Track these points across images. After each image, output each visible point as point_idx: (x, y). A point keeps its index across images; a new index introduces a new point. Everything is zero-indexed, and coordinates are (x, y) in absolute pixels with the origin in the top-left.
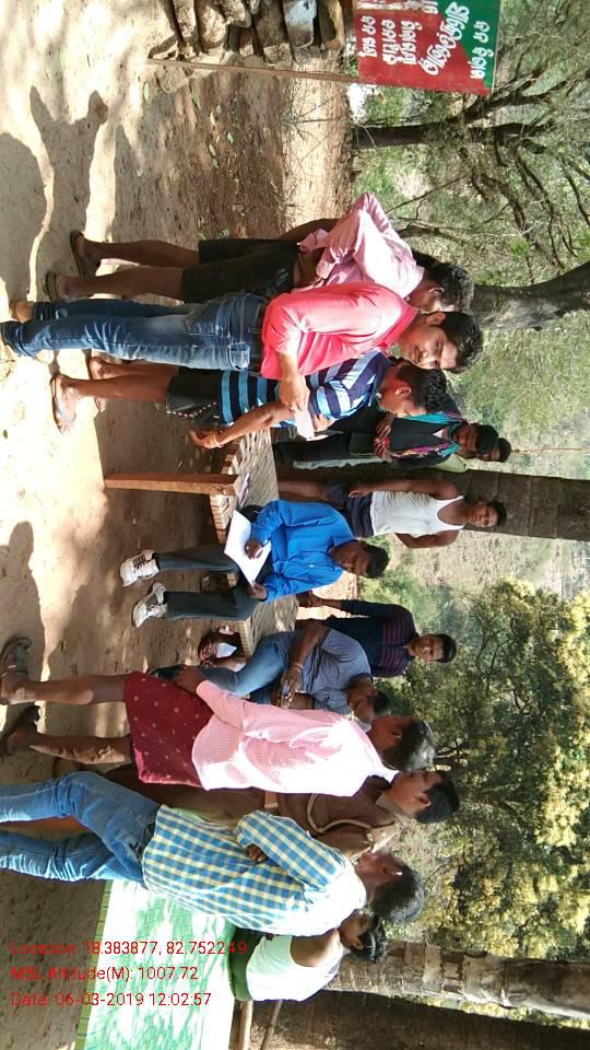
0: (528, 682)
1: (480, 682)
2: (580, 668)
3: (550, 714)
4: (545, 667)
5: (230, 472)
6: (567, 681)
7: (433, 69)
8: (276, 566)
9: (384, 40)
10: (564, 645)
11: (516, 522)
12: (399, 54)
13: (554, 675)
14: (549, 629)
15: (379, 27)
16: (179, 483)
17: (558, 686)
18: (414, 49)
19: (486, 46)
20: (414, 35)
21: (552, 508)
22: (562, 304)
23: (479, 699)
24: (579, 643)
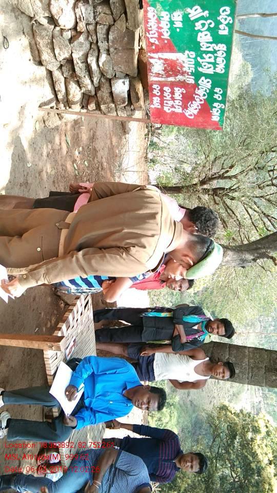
0: (238, 462)
1: (212, 462)
2: (264, 455)
3: (250, 482)
4: (246, 454)
5: (60, 334)
6: (258, 462)
7: (191, 115)
8: (87, 402)
9: (165, 98)
10: (255, 441)
11: (241, 375)
12: (173, 106)
13: (251, 459)
14: (247, 432)
15: (162, 91)
16: (24, 341)
17: (253, 465)
18: (181, 104)
19: (220, 102)
20: (181, 96)
21: (261, 368)
22: (256, 255)
23: (212, 472)
24: (263, 440)
